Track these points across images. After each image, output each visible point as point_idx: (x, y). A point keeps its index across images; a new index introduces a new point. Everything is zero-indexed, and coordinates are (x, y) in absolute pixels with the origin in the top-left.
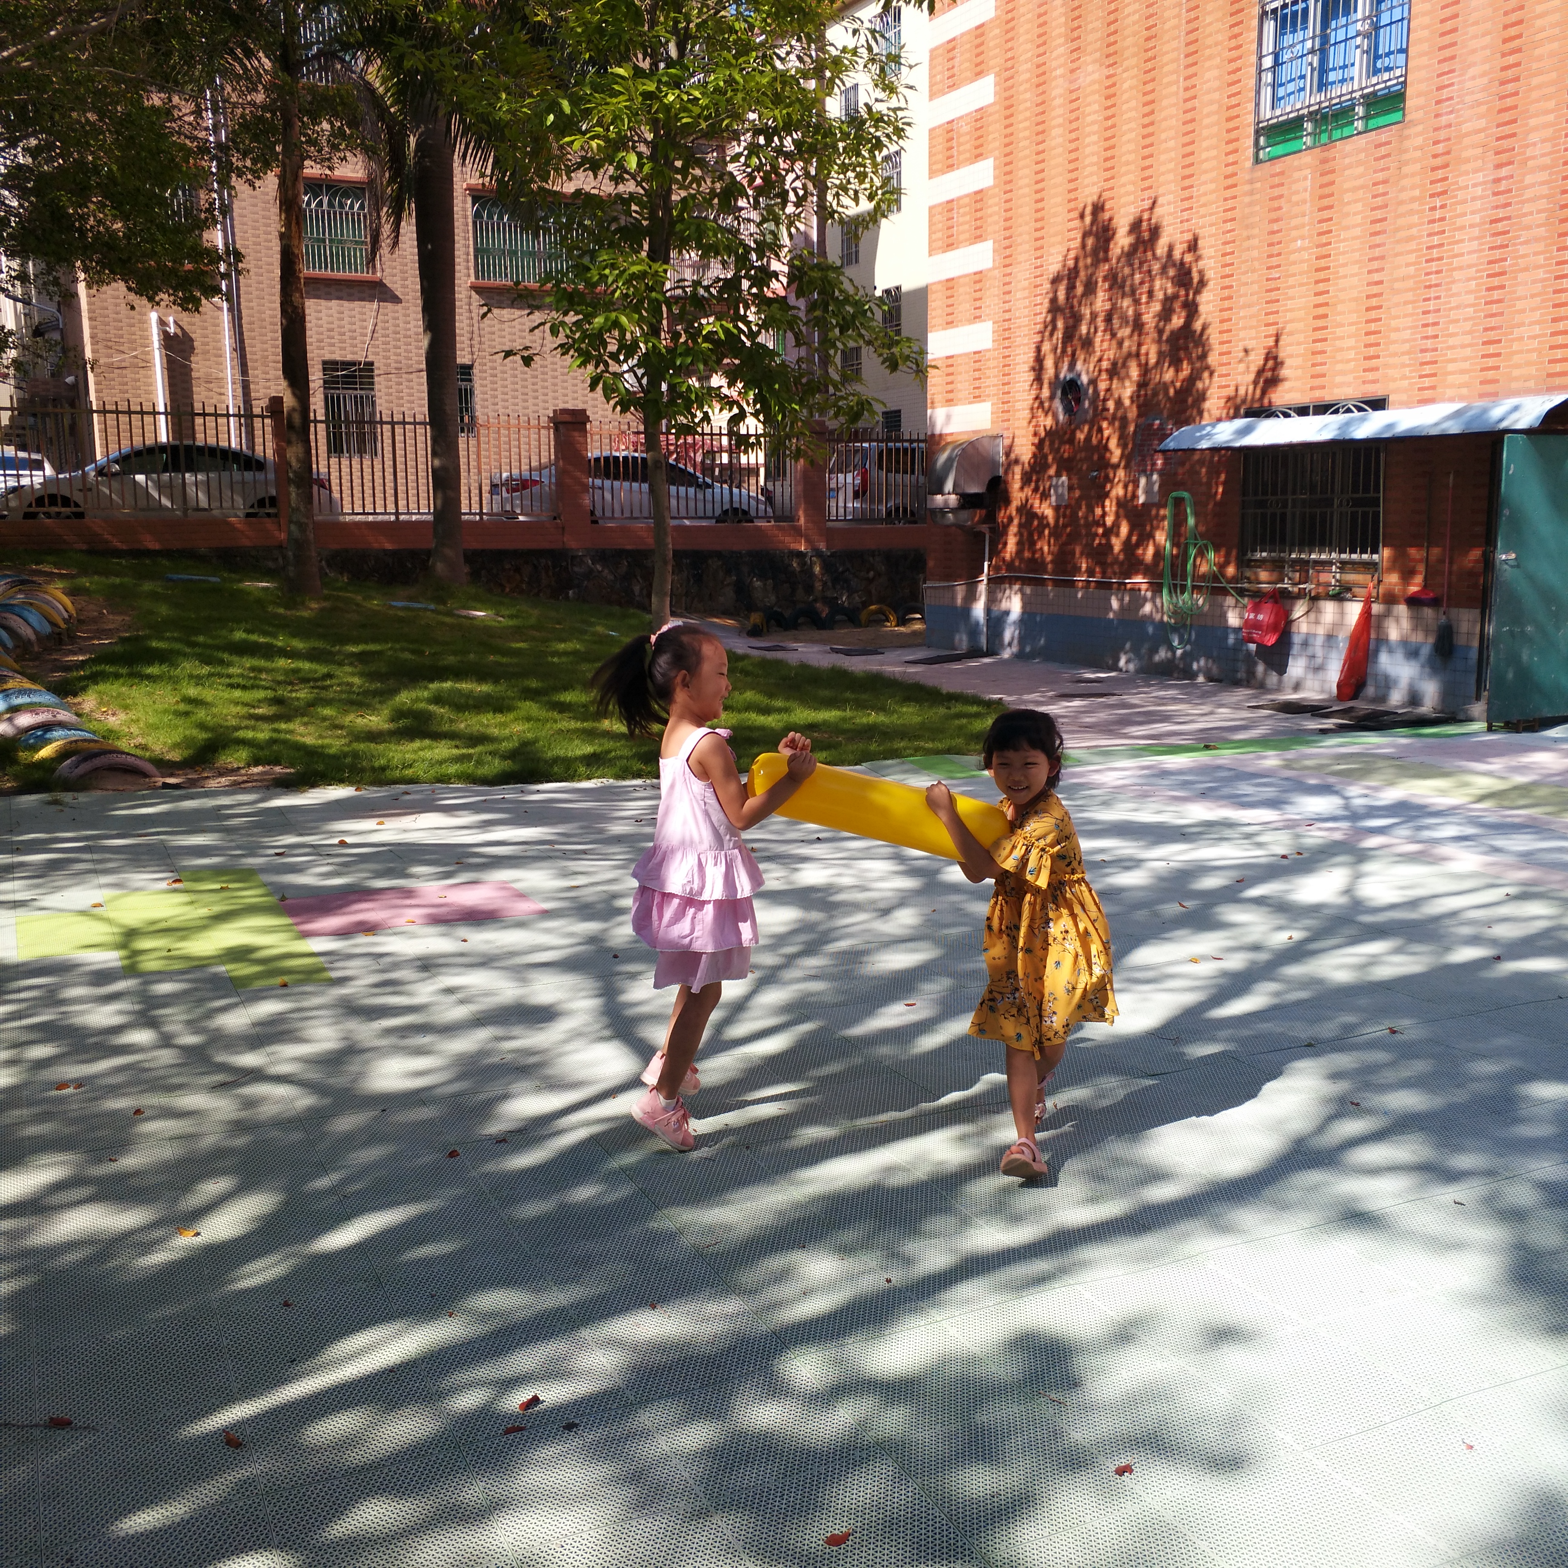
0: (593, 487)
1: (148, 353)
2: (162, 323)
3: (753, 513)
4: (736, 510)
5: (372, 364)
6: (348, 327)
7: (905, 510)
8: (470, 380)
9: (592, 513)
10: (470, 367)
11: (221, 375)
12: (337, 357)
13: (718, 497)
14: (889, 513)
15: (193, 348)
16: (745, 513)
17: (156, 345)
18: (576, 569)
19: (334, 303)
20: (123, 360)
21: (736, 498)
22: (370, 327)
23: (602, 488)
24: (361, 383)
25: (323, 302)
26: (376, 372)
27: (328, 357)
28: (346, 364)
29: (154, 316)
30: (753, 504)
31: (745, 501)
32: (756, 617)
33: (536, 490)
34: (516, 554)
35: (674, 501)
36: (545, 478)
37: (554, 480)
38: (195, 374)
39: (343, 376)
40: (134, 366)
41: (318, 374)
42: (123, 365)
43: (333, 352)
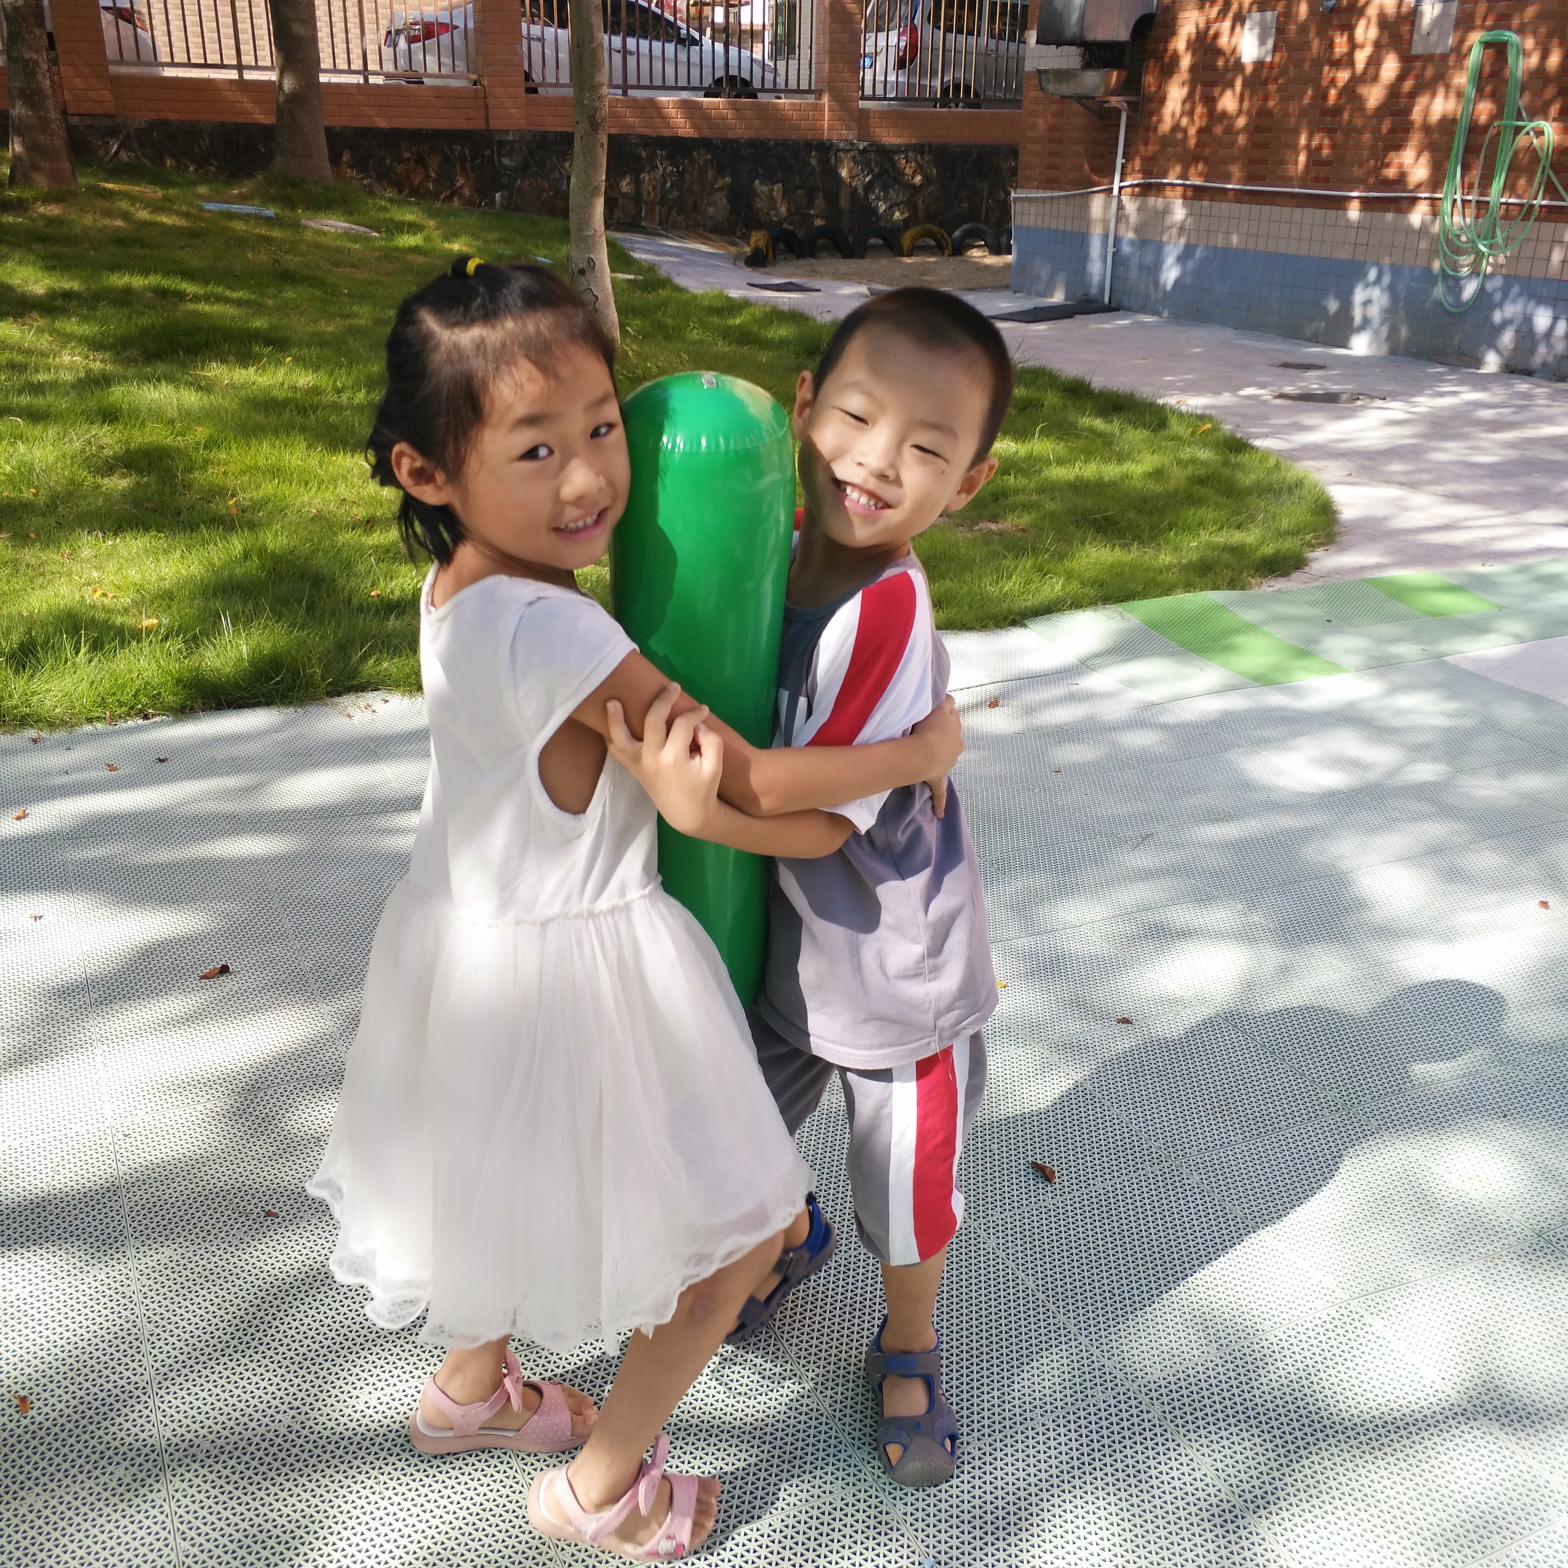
0: (529, 38)
3: (757, 84)
4: (732, 79)
7: (967, 88)
9: (528, 76)
13: (707, 59)
14: (945, 90)
16: (746, 83)
18: (506, 161)
21: (734, 63)
23: (542, 39)
30: (757, 70)
31: (745, 64)
32: (758, 238)
33: (445, 38)
34: (416, 136)
35: (645, 63)
36: (459, 22)
37: (471, 25)
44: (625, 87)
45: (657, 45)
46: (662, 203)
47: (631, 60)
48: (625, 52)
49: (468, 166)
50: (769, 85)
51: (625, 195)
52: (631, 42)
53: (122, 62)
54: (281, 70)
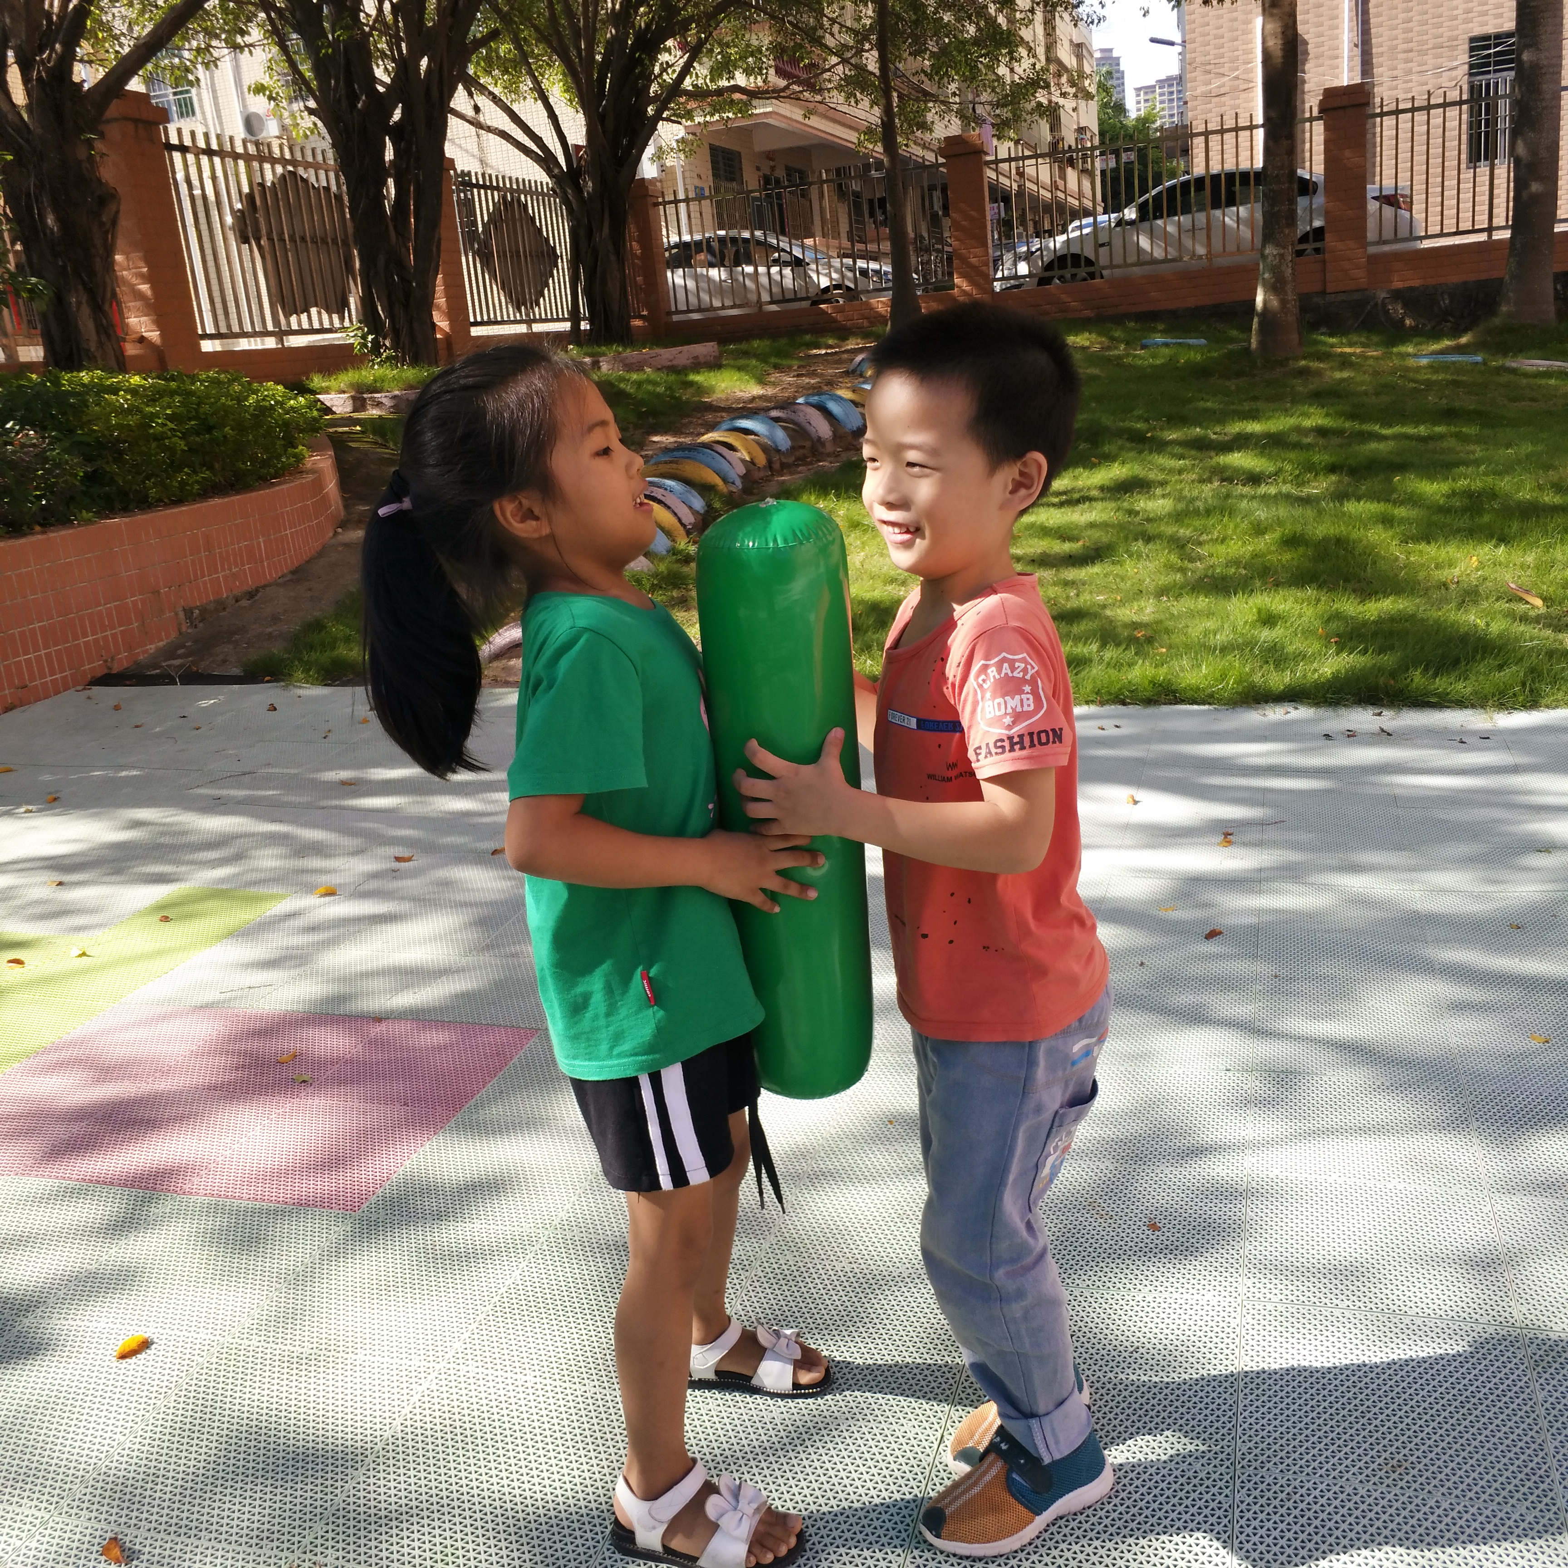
12: (1491, 29)
15: (1304, 54)
17: (1260, 58)
20: (1223, 85)
27: (1478, 31)
29: (1260, 23)
38: (1307, 87)
39: (1497, 54)
40: (1234, 89)
41: (1463, 58)
42: (1222, 91)
43: (1486, 24)
53: (1381, 242)
54: (1514, 228)
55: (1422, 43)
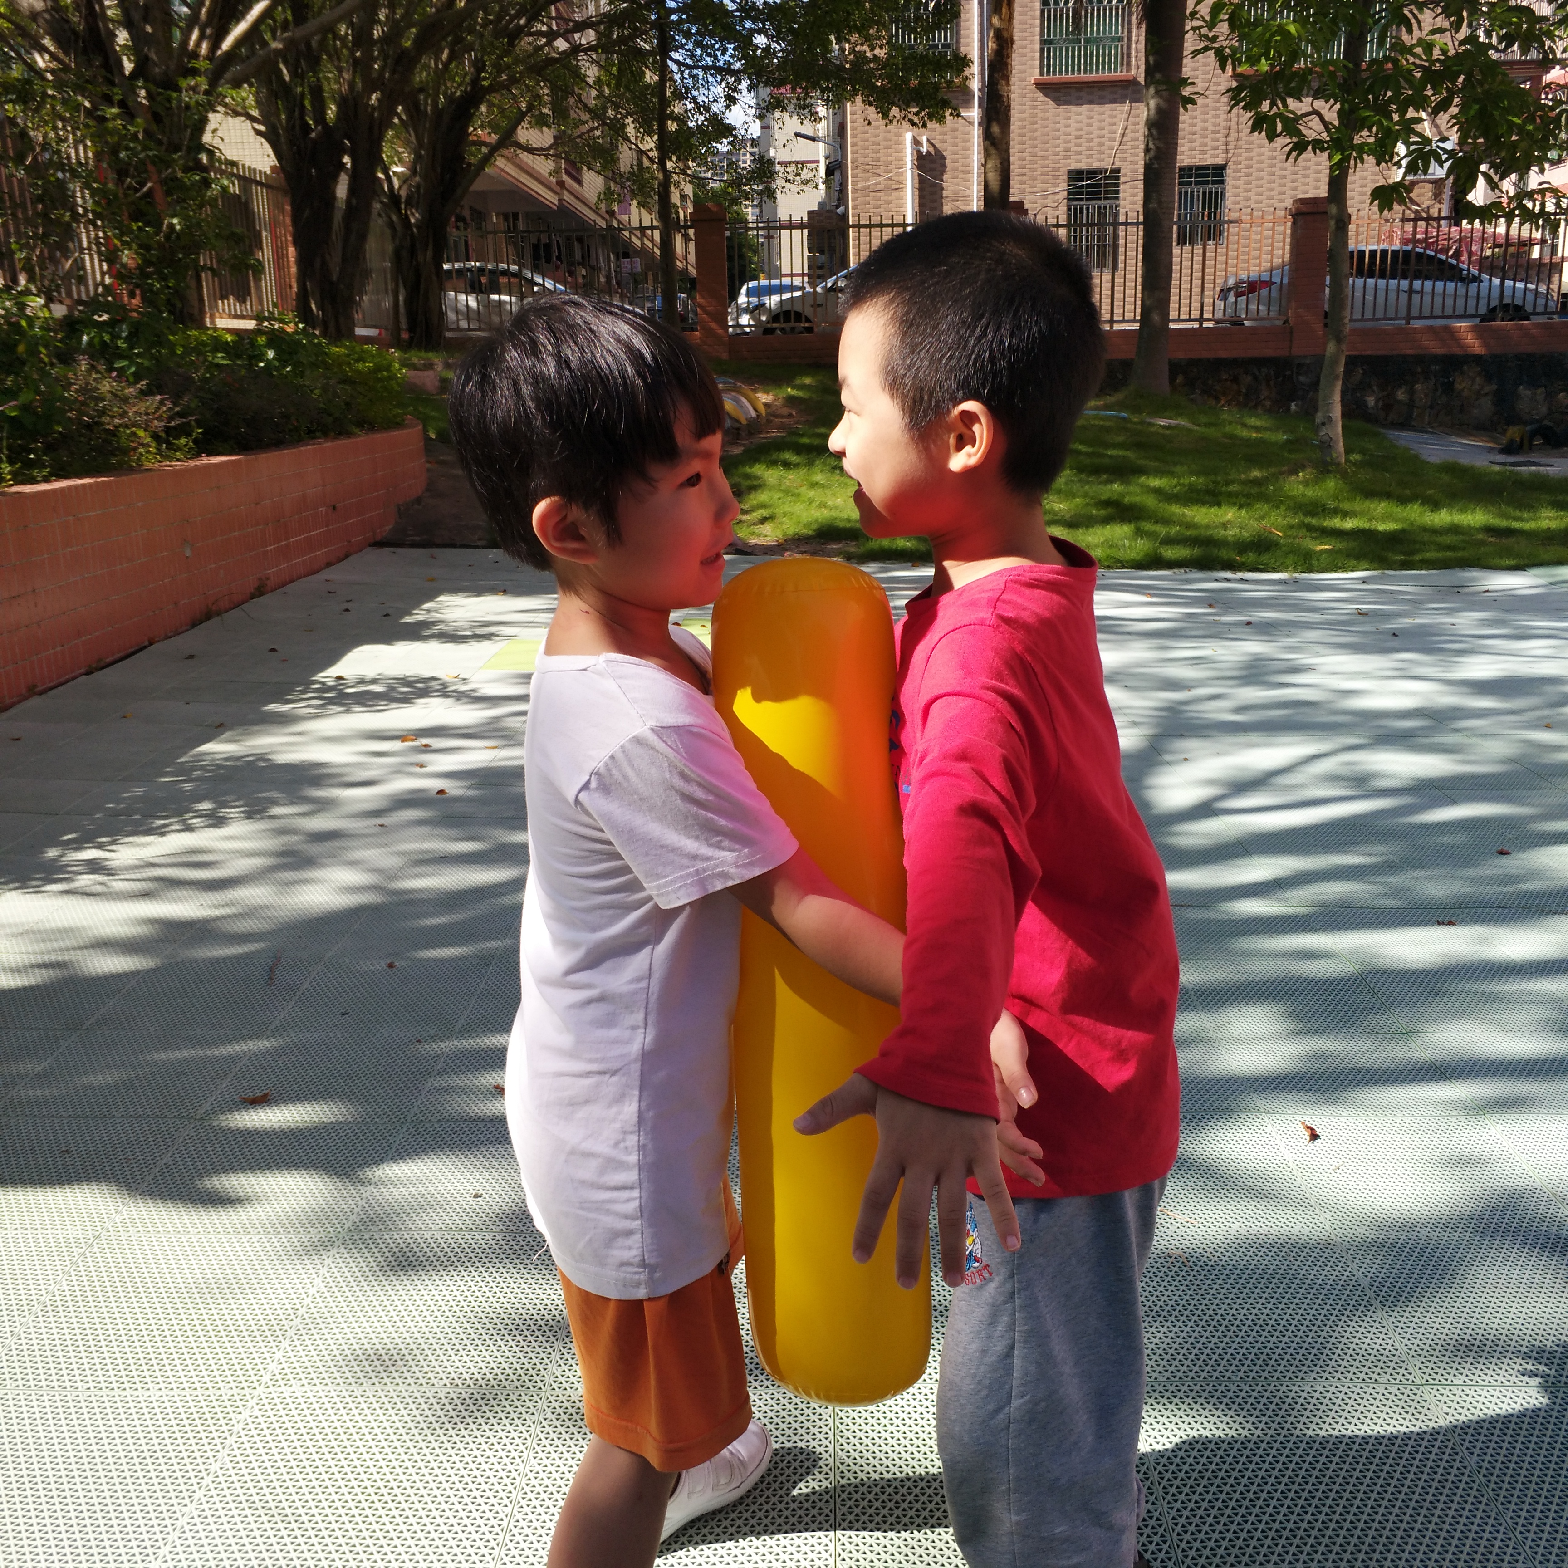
1: (902, 174)
2: (916, 142)
3: (1529, 308)
4: (1505, 307)
5: (1118, 171)
6: (1097, 132)
8: (1222, 182)
10: (1223, 167)
11: (968, 192)
12: (1083, 166)
13: (1484, 292)
15: (944, 166)
16: (1518, 308)
17: (909, 165)
18: (1302, 379)
19: (1084, 108)
20: (879, 183)
21: (1508, 293)
22: (1120, 131)
24: (1106, 192)
25: (1073, 108)
26: (1122, 179)
27: (1074, 166)
28: (1092, 173)
29: (909, 136)
30: (1530, 297)
31: (1519, 295)
32: (1514, 432)
33: (1264, 292)
34: (1234, 363)
35: (1427, 299)
36: (1277, 279)
37: (1286, 280)
38: (945, 193)
39: (1088, 186)
40: (888, 188)
41: (1063, 185)
42: (878, 187)
43: (1079, 161)
44: (1409, 318)
45: (1439, 285)
46: (1431, 407)
47: (1416, 298)
48: (1411, 291)
49: (1272, 383)
50: (1540, 309)
51: (1399, 402)
52: (1417, 284)
54: (1141, 321)
55: (1033, 170)
